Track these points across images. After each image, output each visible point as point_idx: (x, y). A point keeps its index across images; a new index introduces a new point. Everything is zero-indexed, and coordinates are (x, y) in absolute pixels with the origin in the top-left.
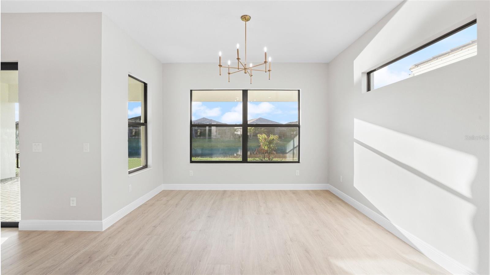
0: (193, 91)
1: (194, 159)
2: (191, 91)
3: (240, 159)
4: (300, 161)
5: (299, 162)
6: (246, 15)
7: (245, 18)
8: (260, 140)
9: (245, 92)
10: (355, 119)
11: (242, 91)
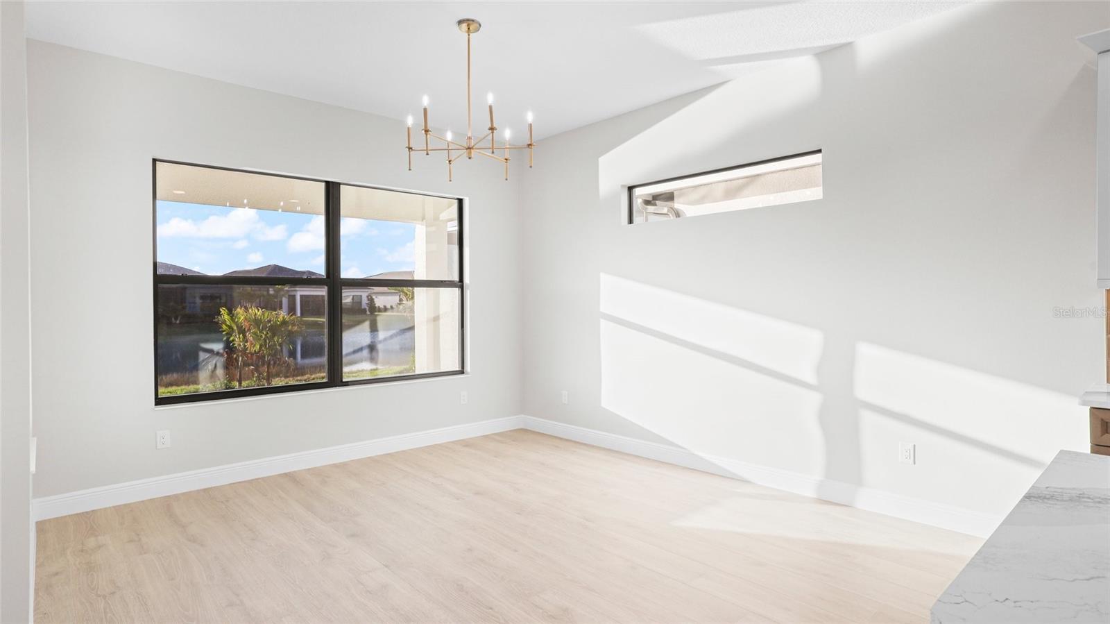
0: (157, 162)
1: (164, 392)
2: (154, 161)
3: (322, 376)
4: (468, 368)
5: (462, 372)
6: (473, 21)
7: (469, 24)
8: (224, 327)
9: (332, 190)
10: (602, 275)
11: (324, 184)
